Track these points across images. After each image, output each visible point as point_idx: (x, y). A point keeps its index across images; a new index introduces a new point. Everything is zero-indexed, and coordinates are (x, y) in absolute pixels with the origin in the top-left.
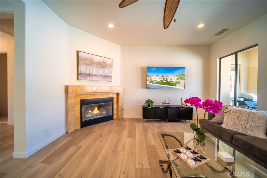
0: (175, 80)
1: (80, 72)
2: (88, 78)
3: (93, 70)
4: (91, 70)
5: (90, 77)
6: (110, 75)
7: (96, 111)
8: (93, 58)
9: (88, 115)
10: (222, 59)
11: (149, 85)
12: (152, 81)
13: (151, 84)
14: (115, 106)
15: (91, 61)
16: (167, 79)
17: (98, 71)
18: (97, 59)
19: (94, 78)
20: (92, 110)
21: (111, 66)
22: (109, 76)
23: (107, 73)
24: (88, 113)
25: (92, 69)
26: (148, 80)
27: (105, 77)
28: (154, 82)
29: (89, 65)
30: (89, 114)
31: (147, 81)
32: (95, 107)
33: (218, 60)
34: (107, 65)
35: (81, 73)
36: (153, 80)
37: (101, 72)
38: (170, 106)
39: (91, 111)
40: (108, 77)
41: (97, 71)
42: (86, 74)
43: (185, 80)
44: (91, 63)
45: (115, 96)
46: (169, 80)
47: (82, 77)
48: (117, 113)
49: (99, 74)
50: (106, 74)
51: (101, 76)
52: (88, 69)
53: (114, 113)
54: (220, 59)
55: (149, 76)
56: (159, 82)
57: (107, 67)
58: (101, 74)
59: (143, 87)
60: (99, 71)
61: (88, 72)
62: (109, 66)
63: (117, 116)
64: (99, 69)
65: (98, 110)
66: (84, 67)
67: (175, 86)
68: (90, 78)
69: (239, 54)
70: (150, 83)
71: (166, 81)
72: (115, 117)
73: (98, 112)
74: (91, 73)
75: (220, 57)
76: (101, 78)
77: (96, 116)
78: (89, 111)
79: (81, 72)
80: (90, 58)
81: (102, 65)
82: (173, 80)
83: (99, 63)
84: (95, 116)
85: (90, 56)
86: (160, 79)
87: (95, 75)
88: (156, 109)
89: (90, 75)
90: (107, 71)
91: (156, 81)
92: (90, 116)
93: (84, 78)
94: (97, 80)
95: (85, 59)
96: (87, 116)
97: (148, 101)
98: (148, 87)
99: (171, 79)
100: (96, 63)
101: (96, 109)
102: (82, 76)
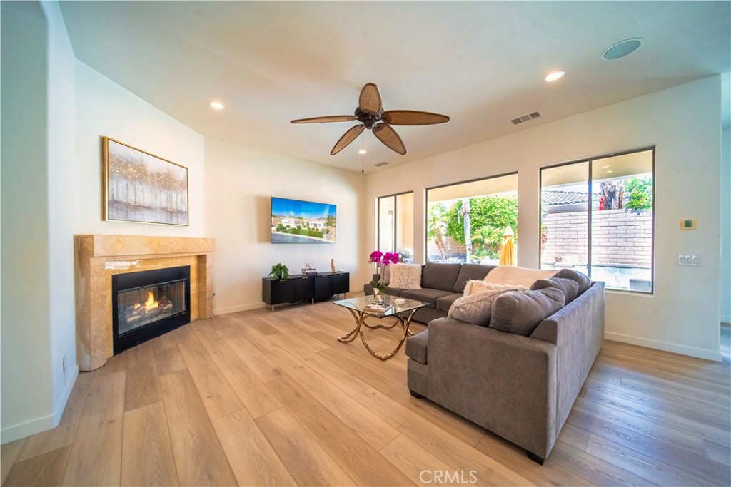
0: (321, 226)
1: (113, 197)
2: (132, 215)
3: (145, 194)
4: (140, 194)
5: (137, 212)
6: (184, 209)
7: (151, 304)
8: (143, 160)
9: (131, 316)
10: (380, 199)
11: (275, 235)
12: (281, 228)
13: (280, 233)
14: (193, 286)
15: (140, 170)
16: (308, 224)
17: (156, 196)
18: (153, 166)
19: (148, 216)
20: (143, 302)
21: (185, 184)
22: (179, 212)
23: (177, 202)
24: (132, 311)
25: (143, 191)
26: (273, 224)
27: (171, 213)
28: (284, 228)
29: (134, 179)
30: (135, 313)
31: (272, 226)
32: (149, 295)
33: (377, 199)
34: (176, 182)
35: (115, 202)
36: (284, 225)
37: (161, 199)
38: (316, 273)
39: (139, 305)
40: (179, 215)
41: (154, 197)
42: (128, 205)
43: (335, 227)
44: (141, 174)
45: (192, 263)
46: (311, 227)
47: (117, 213)
48: (199, 305)
49: (158, 204)
50: (174, 207)
51: (164, 209)
52: (131, 190)
53: (191, 305)
54: (379, 198)
55: (275, 217)
56: (295, 229)
57: (175, 188)
58: (164, 204)
59: (261, 240)
60: (158, 196)
61: (131, 199)
62: (181, 185)
63: (197, 312)
64: (158, 193)
65: (156, 299)
66: (123, 183)
67: (322, 237)
68: (137, 216)
69: (398, 196)
70: (278, 230)
71: (306, 229)
72: (193, 315)
73: (156, 305)
74: (140, 201)
75: (379, 196)
76: (163, 217)
77: (152, 316)
78: (134, 305)
79: (115, 198)
80: (136, 160)
81: (165, 182)
82: (318, 227)
83: (159, 175)
84: (148, 319)
85: (137, 155)
86: (296, 223)
87: (149, 208)
88: (295, 281)
89: (136, 207)
90: (177, 200)
91: (288, 226)
92: (136, 318)
93: (121, 215)
94: (154, 220)
95: (125, 164)
96: (130, 320)
97: (279, 269)
98: (272, 240)
99: (316, 225)
100: (152, 175)
101: (151, 298)
102: (117, 209)
